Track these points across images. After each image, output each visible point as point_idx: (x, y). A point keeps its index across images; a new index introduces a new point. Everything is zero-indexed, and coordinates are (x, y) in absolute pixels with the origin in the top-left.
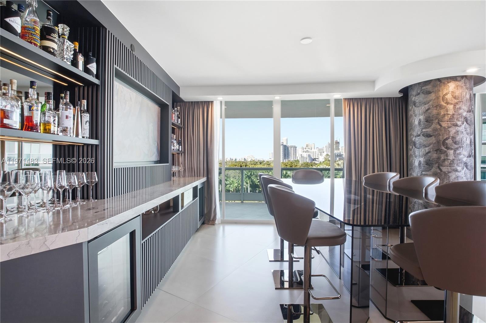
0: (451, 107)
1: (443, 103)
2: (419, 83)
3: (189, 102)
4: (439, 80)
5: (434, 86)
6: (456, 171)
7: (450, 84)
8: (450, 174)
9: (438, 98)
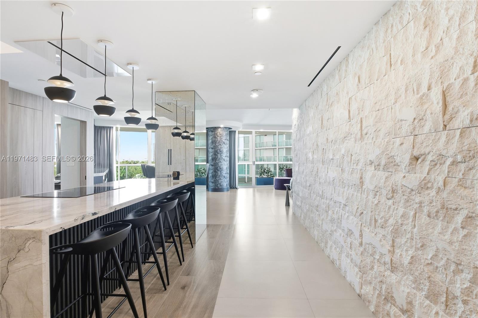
0: (219, 138)
1: (216, 136)
2: (210, 127)
3: (98, 126)
4: (216, 127)
5: (214, 129)
6: (221, 162)
7: (218, 129)
8: (219, 164)
9: (215, 134)
